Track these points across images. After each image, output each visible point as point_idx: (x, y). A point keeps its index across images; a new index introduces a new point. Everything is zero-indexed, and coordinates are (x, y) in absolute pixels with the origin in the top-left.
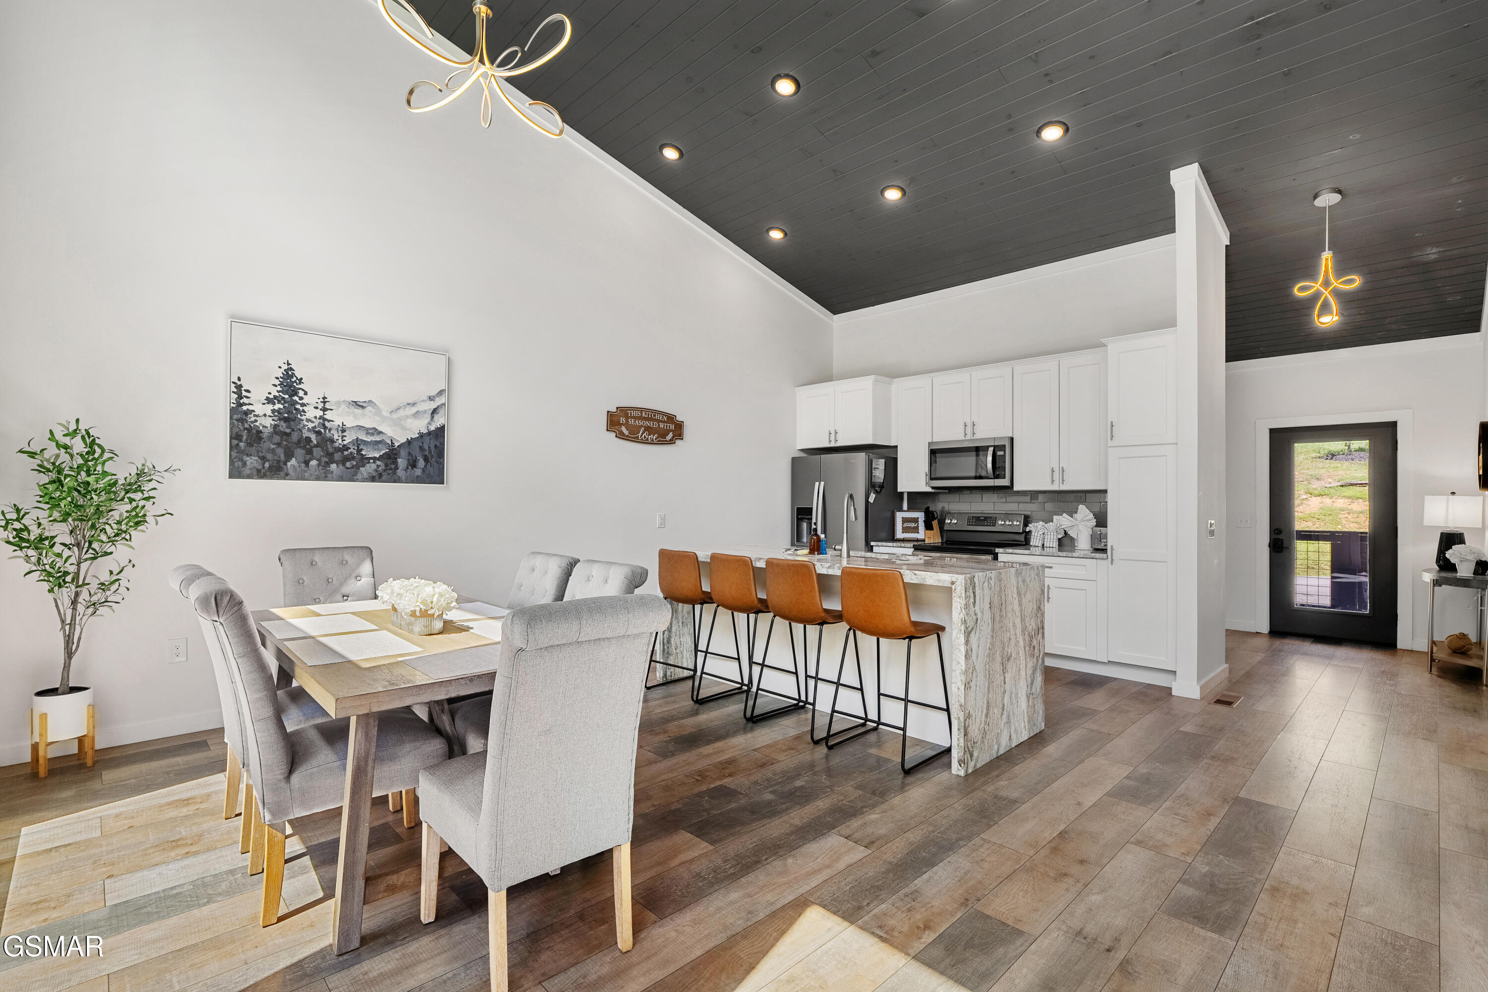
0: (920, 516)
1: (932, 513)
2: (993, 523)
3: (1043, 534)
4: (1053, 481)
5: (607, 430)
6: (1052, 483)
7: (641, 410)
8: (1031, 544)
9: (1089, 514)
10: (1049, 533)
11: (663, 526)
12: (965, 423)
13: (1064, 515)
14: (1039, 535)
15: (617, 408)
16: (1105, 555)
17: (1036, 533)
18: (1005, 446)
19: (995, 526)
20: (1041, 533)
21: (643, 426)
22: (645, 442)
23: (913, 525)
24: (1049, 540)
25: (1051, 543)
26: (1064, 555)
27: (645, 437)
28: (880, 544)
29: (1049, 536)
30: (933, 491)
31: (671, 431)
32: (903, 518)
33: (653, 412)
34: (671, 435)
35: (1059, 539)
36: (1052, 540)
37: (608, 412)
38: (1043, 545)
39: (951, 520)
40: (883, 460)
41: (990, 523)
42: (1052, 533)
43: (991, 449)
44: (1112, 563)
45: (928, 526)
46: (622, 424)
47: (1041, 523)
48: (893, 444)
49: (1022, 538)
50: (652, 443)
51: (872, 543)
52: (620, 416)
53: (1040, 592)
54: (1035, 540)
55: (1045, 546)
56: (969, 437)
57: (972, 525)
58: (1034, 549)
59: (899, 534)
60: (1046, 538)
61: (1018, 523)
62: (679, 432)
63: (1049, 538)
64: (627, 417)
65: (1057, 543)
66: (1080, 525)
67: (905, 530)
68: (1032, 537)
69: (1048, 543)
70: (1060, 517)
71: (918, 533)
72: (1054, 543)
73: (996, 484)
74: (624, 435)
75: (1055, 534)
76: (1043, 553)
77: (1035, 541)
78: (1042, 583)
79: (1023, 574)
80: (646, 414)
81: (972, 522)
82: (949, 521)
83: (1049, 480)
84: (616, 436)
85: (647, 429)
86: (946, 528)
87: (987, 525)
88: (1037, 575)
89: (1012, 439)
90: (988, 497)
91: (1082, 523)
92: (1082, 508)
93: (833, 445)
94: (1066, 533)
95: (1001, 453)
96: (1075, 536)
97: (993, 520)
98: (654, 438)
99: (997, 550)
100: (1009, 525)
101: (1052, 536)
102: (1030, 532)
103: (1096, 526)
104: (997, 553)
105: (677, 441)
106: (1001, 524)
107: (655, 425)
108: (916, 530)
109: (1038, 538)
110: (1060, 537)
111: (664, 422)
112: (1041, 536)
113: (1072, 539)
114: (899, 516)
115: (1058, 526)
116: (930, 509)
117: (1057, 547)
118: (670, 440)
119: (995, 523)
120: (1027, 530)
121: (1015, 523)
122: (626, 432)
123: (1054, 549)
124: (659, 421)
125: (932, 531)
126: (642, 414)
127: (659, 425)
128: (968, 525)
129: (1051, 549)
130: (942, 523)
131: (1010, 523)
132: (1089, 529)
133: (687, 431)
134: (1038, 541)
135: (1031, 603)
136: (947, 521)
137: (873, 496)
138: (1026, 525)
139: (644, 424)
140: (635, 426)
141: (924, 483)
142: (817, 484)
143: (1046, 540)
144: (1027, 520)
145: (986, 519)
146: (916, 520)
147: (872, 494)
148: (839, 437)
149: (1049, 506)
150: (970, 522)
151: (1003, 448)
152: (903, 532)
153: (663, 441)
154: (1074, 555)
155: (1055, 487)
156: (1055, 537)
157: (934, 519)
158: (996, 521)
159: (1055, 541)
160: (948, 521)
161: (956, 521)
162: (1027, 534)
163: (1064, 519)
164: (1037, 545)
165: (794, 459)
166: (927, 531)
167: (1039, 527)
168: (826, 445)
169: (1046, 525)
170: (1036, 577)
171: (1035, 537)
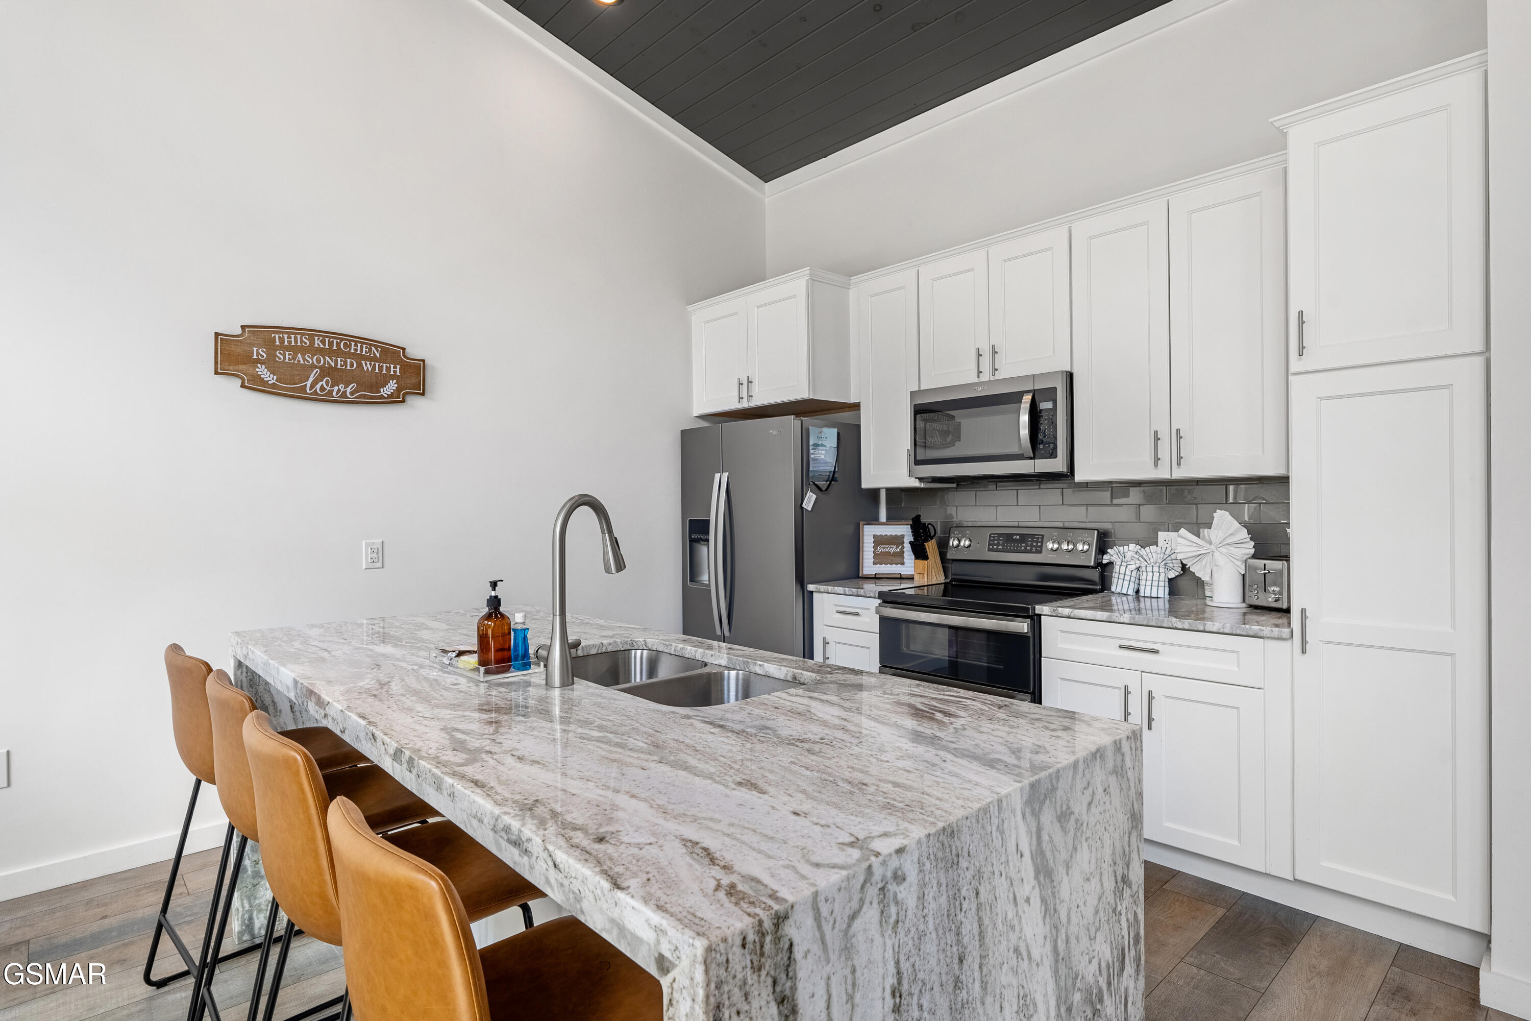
0: (904, 531)
1: (925, 527)
2: (1037, 546)
3: (1138, 569)
4: (1157, 460)
5: (216, 373)
6: (1156, 465)
7: (311, 333)
8: (1113, 589)
9: (1237, 531)
10: (1149, 569)
11: (379, 565)
12: (978, 349)
13: (1183, 531)
14: (1128, 573)
15: (243, 327)
16: (1286, 631)
17: (1123, 568)
18: (1054, 389)
19: (1040, 552)
20: (1133, 567)
21: (316, 367)
22: (326, 399)
23: (893, 549)
24: (1149, 583)
25: (1155, 589)
26: (1186, 627)
27: (322, 388)
28: (822, 588)
29: (1150, 574)
30: (923, 485)
31: (393, 377)
32: (875, 536)
33: (342, 340)
34: (392, 386)
35: (1170, 580)
36: (1155, 583)
37: (217, 334)
38: (1138, 592)
39: (959, 541)
40: (835, 431)
41: (1032, 546)
42: (1156, 569)
43: (1027, 398)
44: (1304, 651)
45: (920, 553)
46: (258, 361)
47: (1132, 546)
48: (853, 400)
49: (1095, 575)
50: (343, 402)
51: (811, 587)
52: (253, 345)
53: (1127, 826)
54: (1120, 581)
55: (1142, 594)
56: (985, 377)
57: (998, 551)
58: (1119, 600)
59: (869, 567)
60: (1144, 577)
61: (1086, 547)
62: (414, 380)
63: (1150, 578)
64: (270, 345)
65: (1167, 589)
66: (1217, 554)
67: (879, 559)
68: (1115, 575)
69: (1148, 588)
70: (1173, 535)
71: (903, 564)
72: (1161, 589)
73: (1039, 470)
74: (265, 383)
75: (1162, 570)
76: (1138, 619)
77: (1121, 583)
78: (1133, 792)
79: (1060, 793)
80: (323, 342)
81: (998, 545)
82: (956, 543)
83: (1148, 459)
84: (243, 386)
85: (326, 372)
86: (950, 556)
87: (1026, 552)
88: (1115, 772)
89: (1071, 376)
90: (1027, 494)
91: (1223, 550)
92: (1222, 517)
93: (745, 404)
94: (1184, 567)
95: (1049, 405)
96: (1206, 578)
97: (1037, 542)
98: (349, 390)
99: (1039, 609)
100: (1068, 551)
101: (1157, 574)
102: (1111, 564)
103: (1254, 557)
104: (1039, 616)
105: (411, 400)
106: (1053, 550)
107: (351, 365)
108: (898, 558)
109: (1127, 578)
110: (1172, 575)
111: (375, 359)
112: (1134, 573)
113: (1200, 583)
114: (869, 533)
115: (1168, 552)
116: (922, 520)
117: (1167, 596)
118: (389, 396)
119: (1041, 547)
120: (1105, 562)
121: (1080, 547)
122: (271, 378)
123: (1161, 601)
124: (359, 357)
125: (925, 562)
126: (312, 341)
127: (360, 365)
128: (989, 550)
129: (1154, 600)
130: (943, 546)
131: (1071, 547)
132: (1239, 563)
133: (437, 380)
134: (1126, 583)
135: (1095, 882)
136: (951, 543)
137: (811, 497)
138: (1102, 550)
139: (318, 361)
140: (292, 366)
141: (905, 471)
142: (717, 476)
143: (1143, 583)
144: (1104, 542)
145: (1023, 538)
146: (897, 540)
147: (809, 494)
148: (756, 389)
149: (1149, 512)
150: (993, 545)
151: (1050, 393)
152: (874, 563)
153: (373, 397)
154: (1209, 626)
155: (1163, 474)
156: (1163, 575)
157: (928, 537)
158: (1042, 543)
159: (1161, 584)
160: (953, 542)
161: (967, 543)
162: (1105, 569)
163: (1180, 540)
164: (1124, 591)
165: (683, 432)
166: (918, 561)
167: (1129, 555)
168: (733, 404)
169: (1143, 552)
170: (1113, 780)
171: (1122, 576)
